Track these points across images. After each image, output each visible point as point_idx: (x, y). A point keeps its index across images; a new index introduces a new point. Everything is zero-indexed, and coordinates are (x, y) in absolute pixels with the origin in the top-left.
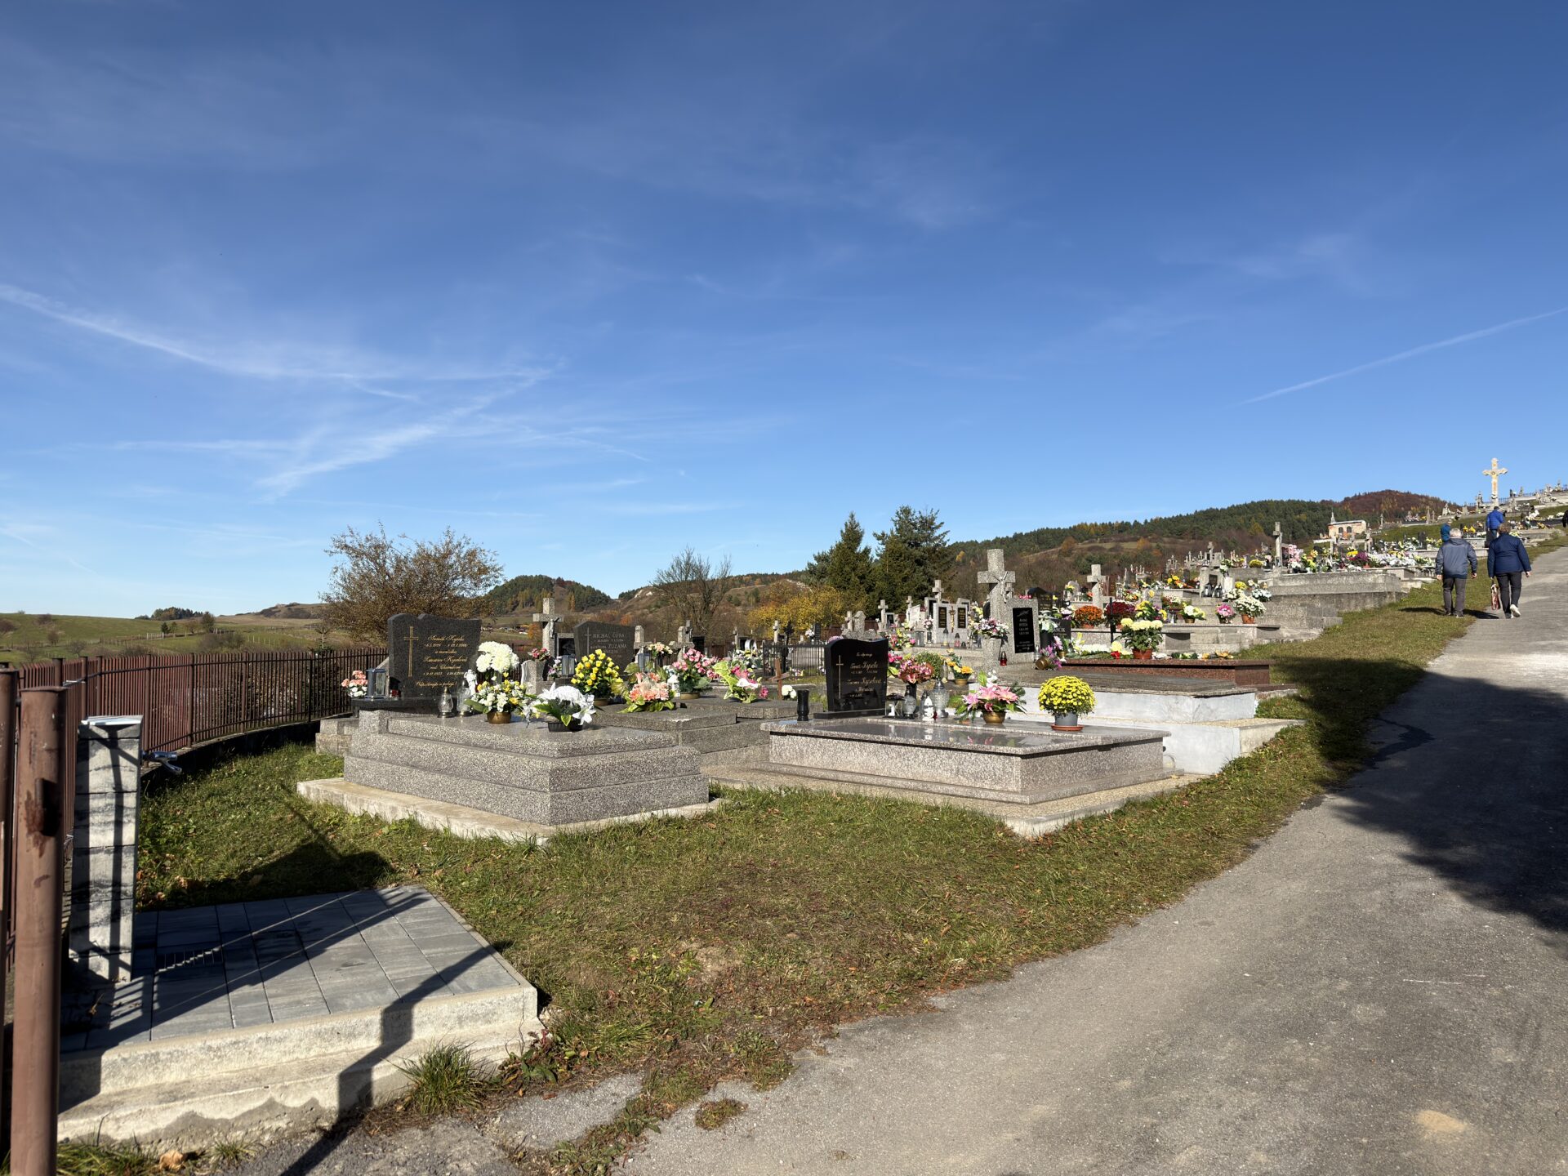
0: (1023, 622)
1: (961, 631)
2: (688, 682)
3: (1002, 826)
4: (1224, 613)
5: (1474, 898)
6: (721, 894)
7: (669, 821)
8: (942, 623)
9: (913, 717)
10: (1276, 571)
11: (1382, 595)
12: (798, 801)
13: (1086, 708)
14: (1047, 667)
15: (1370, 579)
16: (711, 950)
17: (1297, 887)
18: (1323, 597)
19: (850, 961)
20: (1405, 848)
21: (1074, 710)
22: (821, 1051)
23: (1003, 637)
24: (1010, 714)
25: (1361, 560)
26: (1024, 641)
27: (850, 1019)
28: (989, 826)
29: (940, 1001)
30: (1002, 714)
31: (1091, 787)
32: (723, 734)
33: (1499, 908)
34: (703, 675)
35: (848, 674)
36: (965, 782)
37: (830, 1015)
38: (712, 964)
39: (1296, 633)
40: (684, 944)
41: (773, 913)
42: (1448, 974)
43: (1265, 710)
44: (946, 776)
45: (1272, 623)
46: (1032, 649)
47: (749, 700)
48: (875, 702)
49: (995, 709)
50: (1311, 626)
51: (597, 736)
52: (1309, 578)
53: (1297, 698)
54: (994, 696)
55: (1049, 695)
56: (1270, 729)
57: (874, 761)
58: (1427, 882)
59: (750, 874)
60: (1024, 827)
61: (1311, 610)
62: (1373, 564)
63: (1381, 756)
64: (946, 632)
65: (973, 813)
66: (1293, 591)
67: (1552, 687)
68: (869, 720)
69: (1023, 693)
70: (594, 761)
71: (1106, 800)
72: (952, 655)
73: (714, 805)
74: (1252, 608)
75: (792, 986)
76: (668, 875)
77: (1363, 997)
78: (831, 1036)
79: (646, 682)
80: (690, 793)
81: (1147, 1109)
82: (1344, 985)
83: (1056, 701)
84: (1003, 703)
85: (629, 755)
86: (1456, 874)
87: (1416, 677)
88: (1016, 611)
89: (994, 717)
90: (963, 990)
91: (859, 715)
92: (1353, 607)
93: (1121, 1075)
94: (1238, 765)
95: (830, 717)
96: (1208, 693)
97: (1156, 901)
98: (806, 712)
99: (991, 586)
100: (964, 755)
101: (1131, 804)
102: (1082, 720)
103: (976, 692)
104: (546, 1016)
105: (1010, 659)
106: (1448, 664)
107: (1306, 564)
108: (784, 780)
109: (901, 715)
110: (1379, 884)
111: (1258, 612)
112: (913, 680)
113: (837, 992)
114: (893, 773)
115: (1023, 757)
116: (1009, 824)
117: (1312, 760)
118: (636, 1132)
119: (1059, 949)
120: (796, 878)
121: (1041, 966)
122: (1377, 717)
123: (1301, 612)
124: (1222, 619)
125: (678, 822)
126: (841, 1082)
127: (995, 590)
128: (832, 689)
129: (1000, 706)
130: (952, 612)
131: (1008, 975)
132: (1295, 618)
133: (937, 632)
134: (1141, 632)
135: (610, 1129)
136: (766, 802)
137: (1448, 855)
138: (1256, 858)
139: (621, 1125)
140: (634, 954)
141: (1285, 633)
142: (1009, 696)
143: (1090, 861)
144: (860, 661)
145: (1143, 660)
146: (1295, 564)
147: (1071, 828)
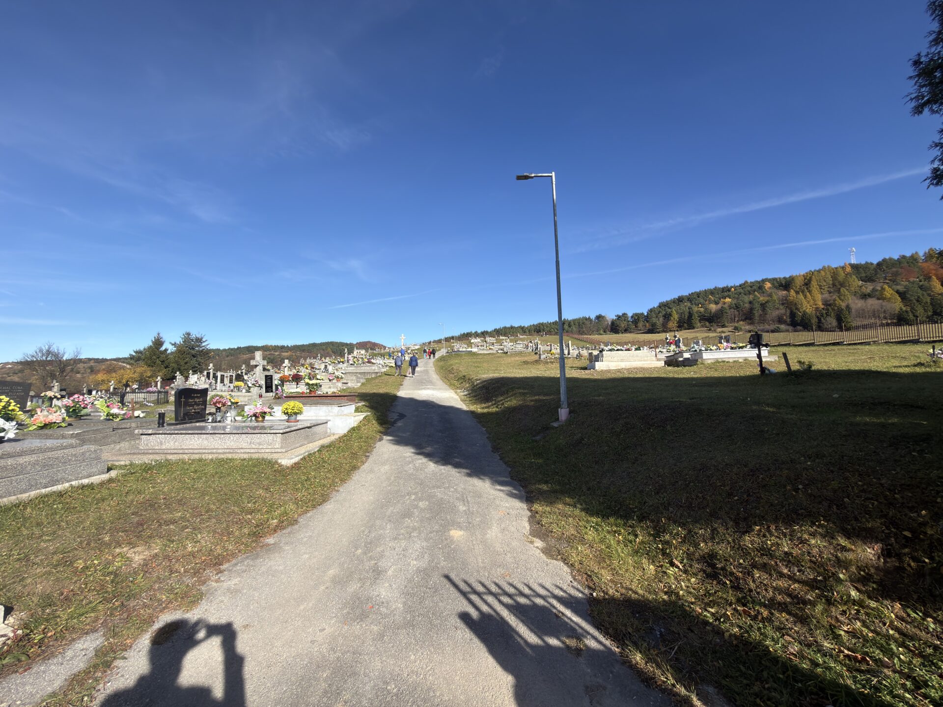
0: (269, 381)
1: (231, 385)
2: (74, 413)
3: (276, 462)
4: (331, 378)
5: (436, 462)
6: (135, 519)
7: (83, 487)
8: (222, 381)
9: (220, 422)
10: (345, 365)
11: (377, 373)
12: (165, 466)
13: (300, 413)
14: (279, 398)
15: (373, 368)
16: (136, 549)
17: (387, 467)
18: (360, 373)
19: (222, 534)
20: (413, 450)
21: (296, 414)
22: (217, 581)
23: (260, 387)
24: (267, 418)
25: (369, 362)
26: (269, 388)
27: (229, 561)
28: (271, 464)
29: (270, 540)
30: (264, 417)
31: (306, 443)
32: (104, 438)
33: (443, 465)
34: (84, 408)
35: (187, 404)
36: (254, 446)
37: (217, 562)
38: (138, 555)
39: (353, 385)
40: (118, 550)
41: (173, 522)
42: (438, 487)
43: (357, 410)
44: (244, 445)
45: (345, 381)
46: (272, 391)
47: (118, 420)
48: (201, 416)
49: (260, 416)
50: (357, 383)
51: (18, 446)
52: (355, 367)
53: (364, 405)
54: (261, 411)
55: (286, 409)
56: (361, 416)
57: (205, 442)
58: (422, 460)
59: (150, 505)
60: (287, 461)
61: (358, 378)
62: (373, 363)
63: (395, 422)
64: (224, 385)
65: (263, 459)
66: (350, 371)
67: (431, 399)
68: (198, 424)
69: (273, 409)
70: (21, 460)
71: (314, 446)
72: (230, 395)
73: (113, 474)
74: (340, 377)
75: (193, 554)
76: (92, 516)
77: (421, 499)
78: (221, 572)
79: (45, 413)
80: (94, 470)
82: (413, 497)
83: (290, 411)
84: (265, 413)
85: (50, 454)
86: (428, 455)
87: (395, 398)
88: (266, 376)
89: (260, 419)
90: (279, 533)
91: (191, 423)
92: (369, 377)
94: (353, 429)
95: (176, 424)
96: (342, 405)
97: (343, 481)
98: (163, 423)
99: (256, 366)
100: (254, 435)
101: (323, 447)
102: (299, 417)
103: (249, 410)
104: (11, 620)
105: (263, 395)
106: (402, 393)
107: (354, 362)
108: (151, 457)
109: (214, 421)
110: (410, 463)
111: (342, 378)
112: (220, 406)
113: (219, 550)
114: (216, 447)
115: (282, 434)
116: (279, 461)
117: (375, 426)
118: (108, 665)
119: (314, 507)
120: (180, 502)
121: (309, 515)
122: (389, 411)
123: (354, 378)
124: (330, 380)
125: (91, 486)
126: (234, 592)
127: (258, 368)
128: (177, 412)
129: (264, 414)
130: (227, 377)
131: (296, 521)
132: (353, 380)
133: (219, 385)
134: (313, 384)
135: (87, 672)
136: (147, 468)
137: (424, 450)
138: (370, 460)
139: (95, 666)
140: (80, 564)
141: (349, 385)
142: (267, 410)
143: (315, 470)
144: (194, 398)
145: (313, 395)
146: (351, 362)
147: (304, 459)
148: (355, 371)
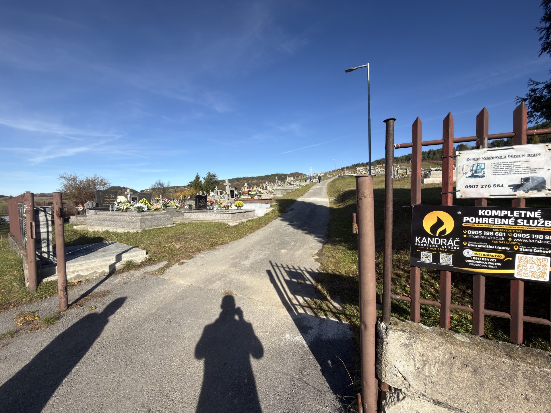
0: (232, 192)
1: (221, 195)
2: (165, 205)
3: (228, 224)
4: (268, 192)
5: (295, 228)
6: (178, 236)
7: (165, 227)
8: (217, 194)
9: (212, 209)
10: (276, 186)
11: (292, 189)
12: (191, 224)
13: (242, 206)
15: (291, 187)
16: (177, 244)
17: (271, 229)
18: (284, 190)
19: (202, 243)
20: (287, 223)
21: (240, 206)
22: (198, 255)
23: (228, 195)
24: (230, 208)
25: (290, 184)
26: (232, 196)
27: (203, 251)
28: (225, 224)
29: (217, 247)
30: (228, 208)
31: (243, 218)
32: (173, 214)
33: (298, 229)
34: (168, 204)
35: (199, 201)
36: (221, 219)
37: (199, 251)
38: (178, 246)
39: (279, 196)
40: (172, 243)
41: (188, 238)
42: (289, 237)
43: (271, 206)
44: (218, 218)
45: (275, 194)
46: (234, 197)
47: (178, 208)
48: (205, 207)
49: (227, 207)
50: (282, 195)
51: (148, 213)
52: (282, 186)
53: (276, 204)
56: (271, 209)
57: (205, 216)
58: (290, 227)
59: (183, 234)
60: (231, 224)
61: (282, 192)
62: (292, 184)
63: (287, 212)
65: (223, 223)
66: (279, 189)
67: (312, 202)
68: (203, 210)
69: (232, 204)
70: (149, 217)
71: (245, 220)
72: (219, 199)
73: (174, 225)
75: (192, 247)
76: (167, 235)
77: (278, 240)
78: (200, 253)
79: (156, 204)
80: (169, 223)
81: (247, 254)
82: (275, 239)
83: (237, 205)
84: (228, 206)
85: (156, 216)
86: (293, 225)
87: (295, 201)
88: (231, 190)
89: (227, 209)
90: (221, 245)
91: (201, 209)
92: (288, 191)
93: (244, 252)
94: (266, 214)
95: (196, 210)
96: (262, 203)
97: (251, 232)
98: (191, 209)
99: (226, 186)
100: (221, 214)
101: (249, 220)
102: (242, 208)
103: (224, 205)
104: (148, 255)
105: (230, 199)
106: (299, 199)
107: (281, 184)
108: (187, 221)
109: (210, 209)
110: (283, 228)
111: (273, 192)
112: (212, 203)
113: (200, 247)
114: (209, 218)
115: (232, 213)
116: (229, 224)
117: (277, 213)
118: (168, 267)
119: (236, 239)
120: (192, 233)
121: (233, 242)
122: (288, 207)
123: (280, 192)
124: (267, 193)
125: (168, 227)
126: (202, 258)
128: (196, 204)
129: (228, 207)
130: (219, 192)
131: (228, 243)
133: (216, 196)
134: (252, 194)
135: (163, 268)
136: (184, 224)
137: (293, 224)
138: (267, 226)
139: (165, 267)
140: (163, 246)
141: (277, 196)
142: (229, 205)
143: (242, 228)
144: (202, 199)
145: (253, 199)
146: (279, 184)
147: (239, 224)
148: (281, 189)
